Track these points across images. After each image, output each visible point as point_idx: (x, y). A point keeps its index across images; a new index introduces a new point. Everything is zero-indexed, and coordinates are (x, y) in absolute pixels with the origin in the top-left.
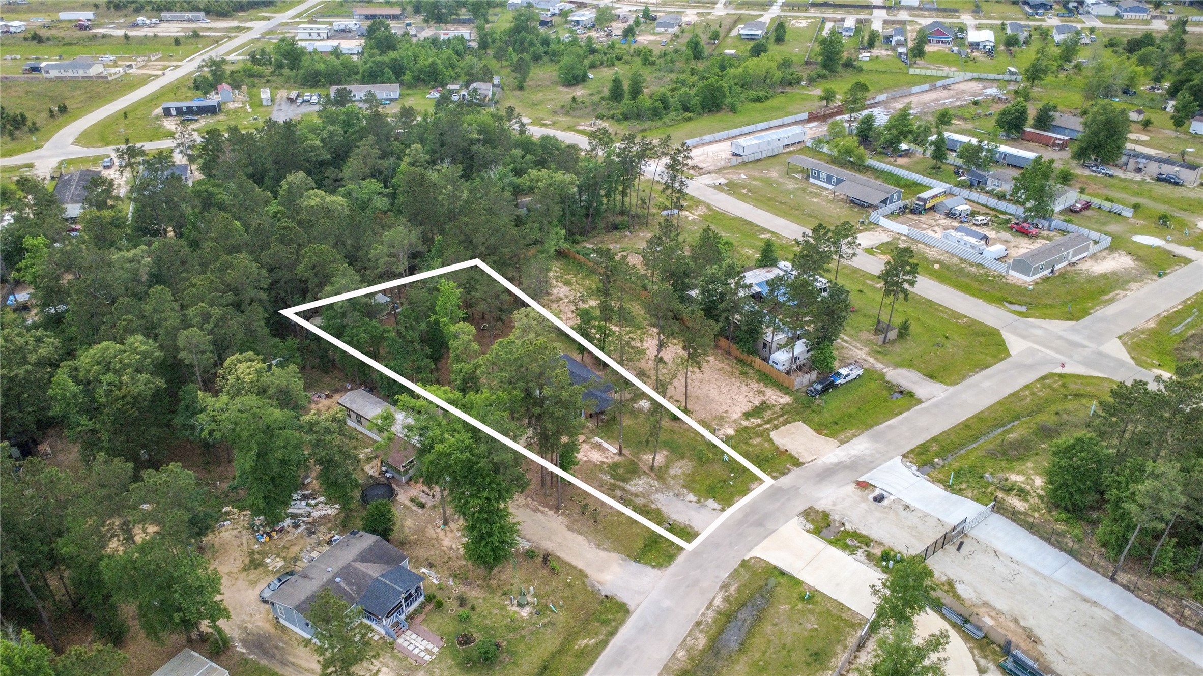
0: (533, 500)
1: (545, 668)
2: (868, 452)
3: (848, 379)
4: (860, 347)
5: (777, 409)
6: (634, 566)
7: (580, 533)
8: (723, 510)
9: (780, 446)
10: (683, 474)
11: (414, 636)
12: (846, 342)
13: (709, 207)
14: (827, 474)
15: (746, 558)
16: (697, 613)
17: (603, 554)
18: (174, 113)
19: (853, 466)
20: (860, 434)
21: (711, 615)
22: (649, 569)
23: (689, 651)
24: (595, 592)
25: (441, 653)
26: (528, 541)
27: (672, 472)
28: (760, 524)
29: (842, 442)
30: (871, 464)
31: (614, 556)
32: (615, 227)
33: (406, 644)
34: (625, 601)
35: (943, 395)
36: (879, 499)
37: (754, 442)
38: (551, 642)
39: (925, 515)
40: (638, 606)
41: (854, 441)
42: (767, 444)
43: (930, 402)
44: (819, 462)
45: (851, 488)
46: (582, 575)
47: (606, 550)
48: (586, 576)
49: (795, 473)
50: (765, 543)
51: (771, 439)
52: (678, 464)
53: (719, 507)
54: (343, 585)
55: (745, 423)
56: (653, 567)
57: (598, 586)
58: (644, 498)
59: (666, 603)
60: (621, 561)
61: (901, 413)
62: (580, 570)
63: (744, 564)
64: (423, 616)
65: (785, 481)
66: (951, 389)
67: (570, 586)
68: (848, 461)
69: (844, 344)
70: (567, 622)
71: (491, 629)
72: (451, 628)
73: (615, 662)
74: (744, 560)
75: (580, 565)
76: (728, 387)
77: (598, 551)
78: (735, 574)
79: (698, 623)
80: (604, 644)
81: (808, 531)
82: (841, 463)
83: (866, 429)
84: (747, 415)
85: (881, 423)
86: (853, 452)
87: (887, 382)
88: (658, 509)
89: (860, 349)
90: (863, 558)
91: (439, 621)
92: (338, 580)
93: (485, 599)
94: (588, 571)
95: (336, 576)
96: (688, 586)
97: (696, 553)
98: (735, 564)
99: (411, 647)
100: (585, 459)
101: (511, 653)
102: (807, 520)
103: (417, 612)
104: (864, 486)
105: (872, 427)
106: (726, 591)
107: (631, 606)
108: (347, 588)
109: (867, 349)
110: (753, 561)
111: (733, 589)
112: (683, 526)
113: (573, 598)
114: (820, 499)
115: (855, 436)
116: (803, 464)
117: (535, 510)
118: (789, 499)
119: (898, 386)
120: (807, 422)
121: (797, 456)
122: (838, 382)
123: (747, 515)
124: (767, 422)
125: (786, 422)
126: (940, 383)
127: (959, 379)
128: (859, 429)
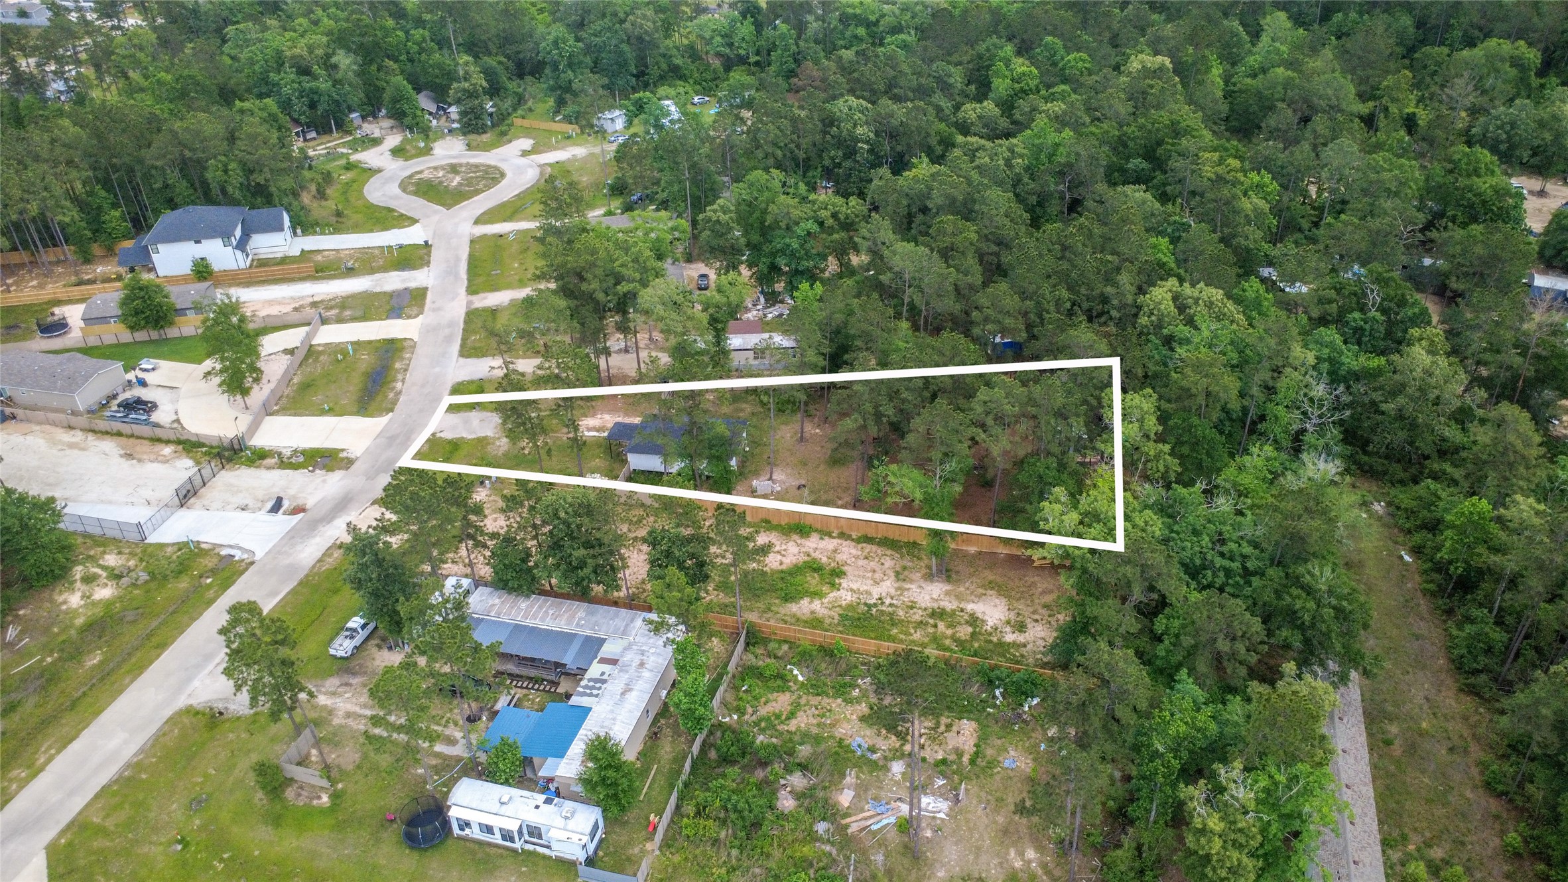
2: (299, 547)
4: (350, 722)
6: (479, 376)
8: (433, 435)
10: (493, 443)
14: (342, 504)
15: (391, 413)
16: (411, 374)
19: (313, 526)
20: (314, 567)
21: (400, 377)
22: (466, 379)
23: (403, 359)
27: (505, 441)
29: (334, 547)
30: (293, 536)
34: (468, 360)
35: (196, 683)
36: (277, 507)
39: (224, 509)
40: (457, 362)
41: (319, 554)
44: (355, 513)
45: (310, 503)
46: (514, 358)
48: (511, 358)
49: (377, 494)
50: (380, 429)
52: (506, 448)
53: (438, 435)
56: (464, 382)
57: (495, 357)
59: (437, 370)
62: (517, 359)
63: (392, 410)
65: (385, 481)
66: (182, 702)
68: (321, 529)
78: (395, 402)
79: (406, 370)
81: (343, 450)
82: (329, 523)
83: (307, 576)
85: (288, 594)
86: (318, 540)
89: (348, 715)
90: (284, 451)
96: (428, 382)
97: (438, 400)
98: (398, 408)
100: (599, 417)
102: (347, 458)
104: (298, 510)
105: (301, 583)
106: (396, 392)
107: (462, 360)
109: (336, 721)
110: (384, 414)
111: (391, 395)
112: (460, 411)
114: (341, 479)
115: (320, 561)
116: (372, 504)
126: (199, 708)
127: (164, 735)
128: (316, 574)
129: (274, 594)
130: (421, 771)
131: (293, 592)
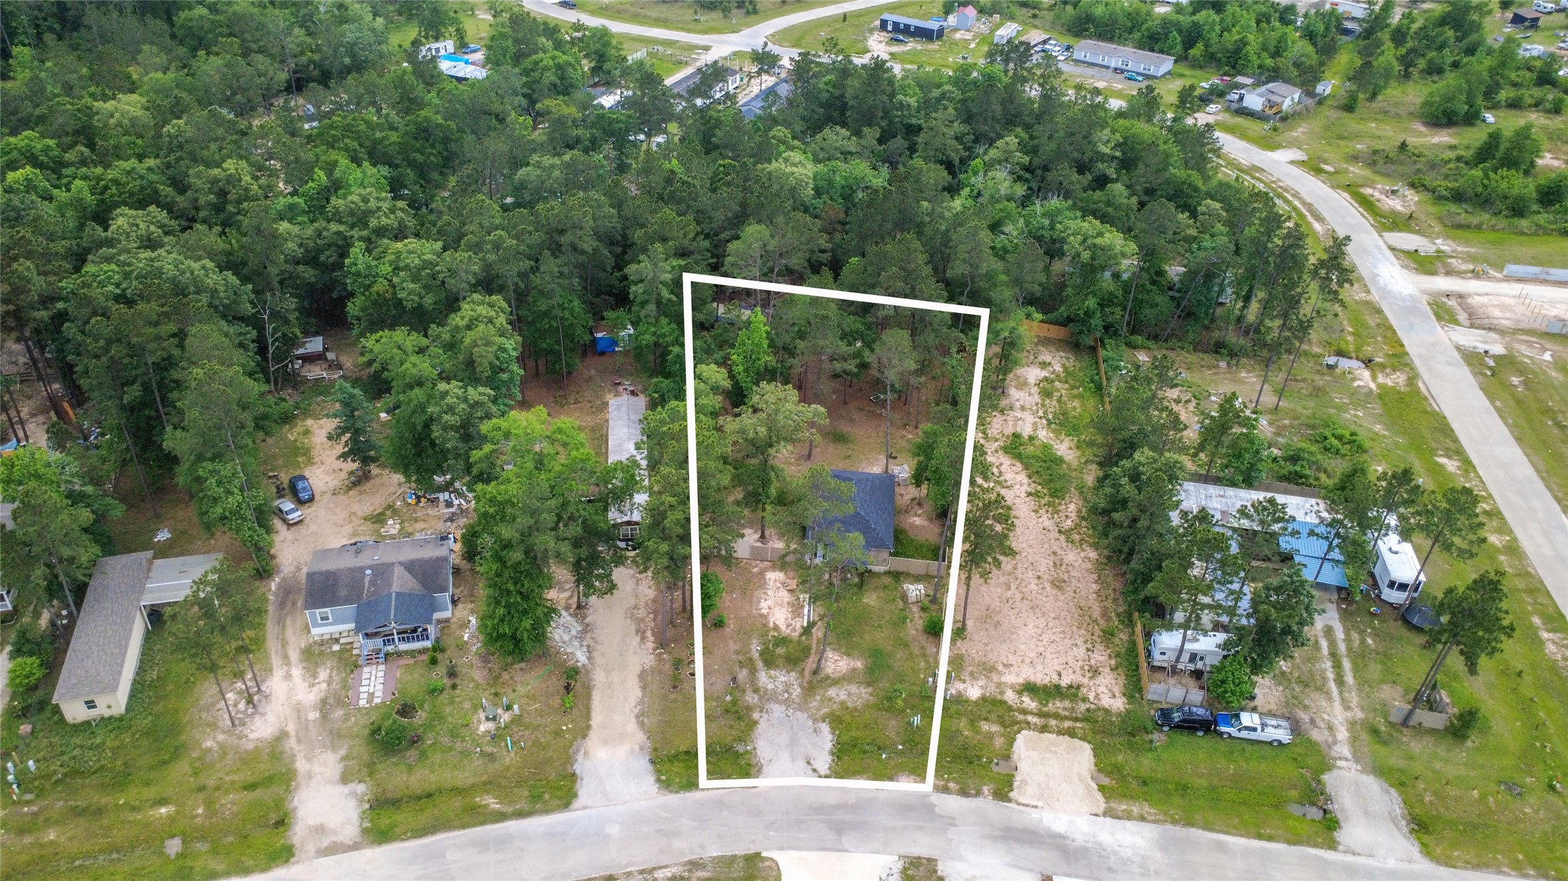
0: (654, 620)
1: (429, 796)
2: (1127, 853)
3: (1244, 734)
4: (1355, 705)
5: (1083, 707)
6: (642, 764)
7: (644, 688)
8: (825, 776)
9: (1015, 757)
10: (843, 703)
11: (381, 674)
12: (1340, 681)
13: (1413, 379)
14: (1022, 836)
15: (764, 854)
16: (627, 866)
17: (632, 726)
18: (890, 28)
19: (1076, 853)
20: (1155, 822)
22: (652, 779)
24: (570, 760)
25: (377, 706)
26: (589, 658)
27: (832, 692)
28: (839, 829)
29: (1109, 813)
31: (641, 737)
32: (1218, 348)
33: (365, 676)
34: (580, 794)
35: (1391, 863)
37: (985, 726)
38: (467, 774)
40: (585, 808)
41: (1130, 825)
42: (999, 742)
43: (1349, 858)
44: (1035, 815)
46: (584, 732)
47: (642, 725)
48: (584, 736)
49: (985, 804)
50: (814, 855)
51: (1013, 740)
52: (854, 688)
53: (823, 769)
54: (367, 580)
55: (1010, 696)
56: (658, 780)
57: (580, 757)
58: (760, 699)
59: (614, 830)
60: (637, 748)
61: (1270, 838)
62: (589, 727)
63: (753, 858)
64: (412, 661)
65: (952, 803)
66: (1423, 865)
67: (558, 734)
68: (1080, 842)
69: (1332, 686)
70: (507, 769)
71: (441, 718)
72: (413, 690)
73: (482, 846)
74: (758, 854)
75: (597, 718)
76: (1057, 638)
77: (634, 720)
78: (728, 861)
80: (501, 817)
82: (1065, 837)
83: (1175, 822)
84: (1029, 688)
85: (1212, 830)
86: (1104, 838)
87: (1319, 782)
88: (756, 723)
89: (1347, 708)
91: (417, 676)
92: (368, 572)
93: (477, 686)
94: (593, 734)
95: (370, 567)
96: (658, 831)
98: (742, 850)
99: (364, 682)
100: (764, 611)
101: (423, 755)
102: (906, 870)
103: (411, 653)
105: (1189, 824)
106: (690, 871)
107: (579, 803)
108: (367, 585)
109: (1360, 715)
110: (767, 863)
111: (701, 874)
112: (754, 762)
113: (543, 749)
114: (961, 859)
115: (1142, 819)
116: (1010, 800)
117: (641, 633)
118: (921, 828)
119: (1329, 799)
120: (1099, 751)
121: (1016, 784)
122: (1223, 729)
123: (841, 806)
124: (1040, 714)
125: (1071, 733)
126: (1417, 844)
127: (1467, 862)
128: (1165, 814)
129: (1221, 847)
130: (1370, 641)
131: (1207, 827)
